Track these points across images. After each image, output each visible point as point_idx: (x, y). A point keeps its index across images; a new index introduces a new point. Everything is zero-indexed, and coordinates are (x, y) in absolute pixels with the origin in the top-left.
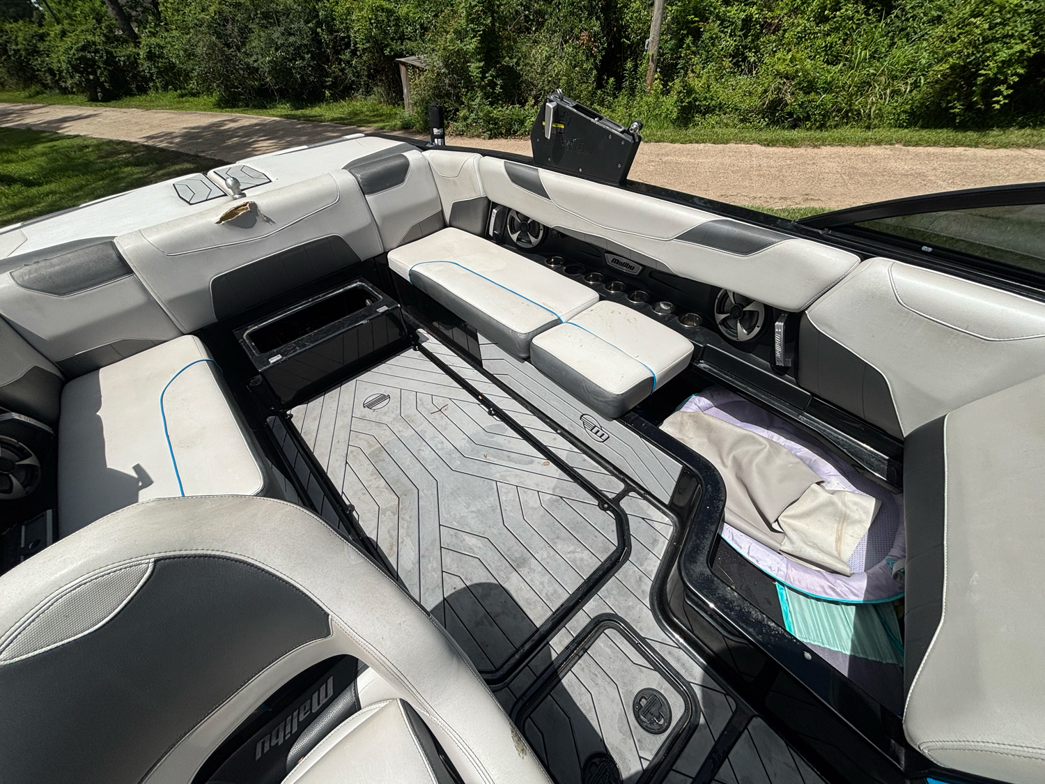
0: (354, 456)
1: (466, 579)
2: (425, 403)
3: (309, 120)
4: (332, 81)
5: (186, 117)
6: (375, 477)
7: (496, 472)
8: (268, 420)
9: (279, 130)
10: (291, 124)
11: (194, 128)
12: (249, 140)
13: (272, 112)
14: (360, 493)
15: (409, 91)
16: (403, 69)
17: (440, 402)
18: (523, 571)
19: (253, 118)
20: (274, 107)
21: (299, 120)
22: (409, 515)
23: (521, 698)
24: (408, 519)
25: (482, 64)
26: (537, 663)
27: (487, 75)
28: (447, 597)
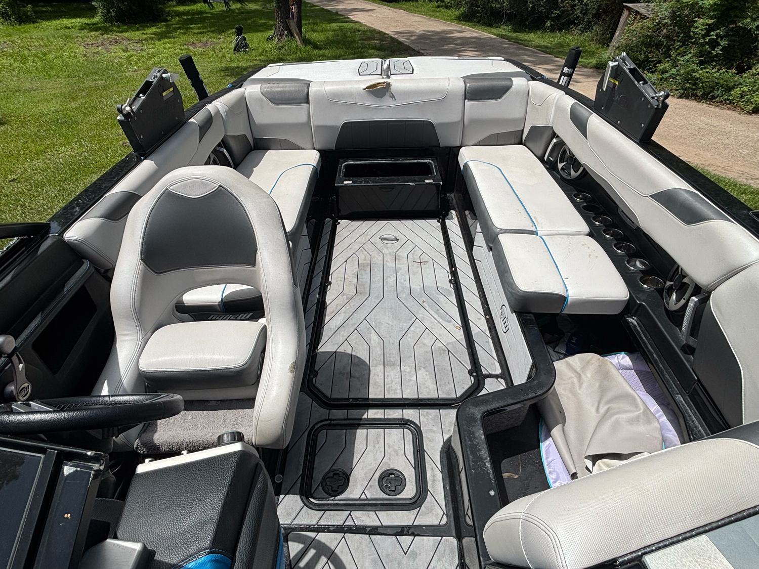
0: (352, 260)
1: (354, 351)
2: (415, 254)
3: (518, 43)
4: (558, 14)
5: (431, 23)
6: (354, 276)
7: (421, 313)
8: (326, 220)
9: (487, 46)
10: (501, 42)
11: (429, 32)
12: (461, 48)
13: (494, 30)
14: (339, 279)
15: (620, 35)
16: (626, 13)
17: (425, 258)
18: (387, 368)
19: (476, 32)
20: (498, 27)
21: (509, 41)
22: (354, 304)
23: (331, 420)
24: (352, 306)
25: (711, 21)
26: (354, 413)
27: (712, 33)
28: (338, 352)
